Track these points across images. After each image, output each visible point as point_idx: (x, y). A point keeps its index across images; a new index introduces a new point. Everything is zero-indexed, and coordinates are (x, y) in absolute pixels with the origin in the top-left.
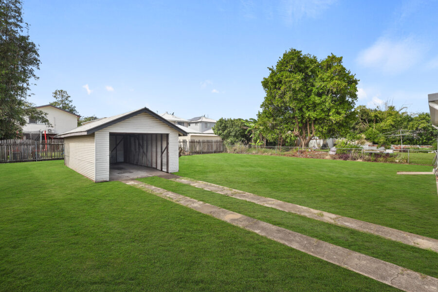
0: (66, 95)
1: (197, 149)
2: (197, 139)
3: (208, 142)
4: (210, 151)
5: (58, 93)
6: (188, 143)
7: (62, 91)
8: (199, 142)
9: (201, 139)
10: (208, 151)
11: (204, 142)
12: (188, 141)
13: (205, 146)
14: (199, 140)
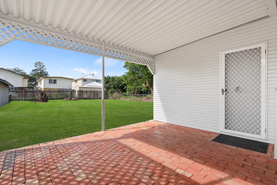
0: (43, 65)
1: (85, 97)
2: (84, 90)
3: (94, 92)
4: (96, 97)
5: (37, 63)
6: (77, 92)
7: (40, 62)
8: (86, 92)
9: (88, 90)
10: (94, 98)
11: (91, 92)
12: (76, 90)
13: (91, 95)
14: (86, 91)
